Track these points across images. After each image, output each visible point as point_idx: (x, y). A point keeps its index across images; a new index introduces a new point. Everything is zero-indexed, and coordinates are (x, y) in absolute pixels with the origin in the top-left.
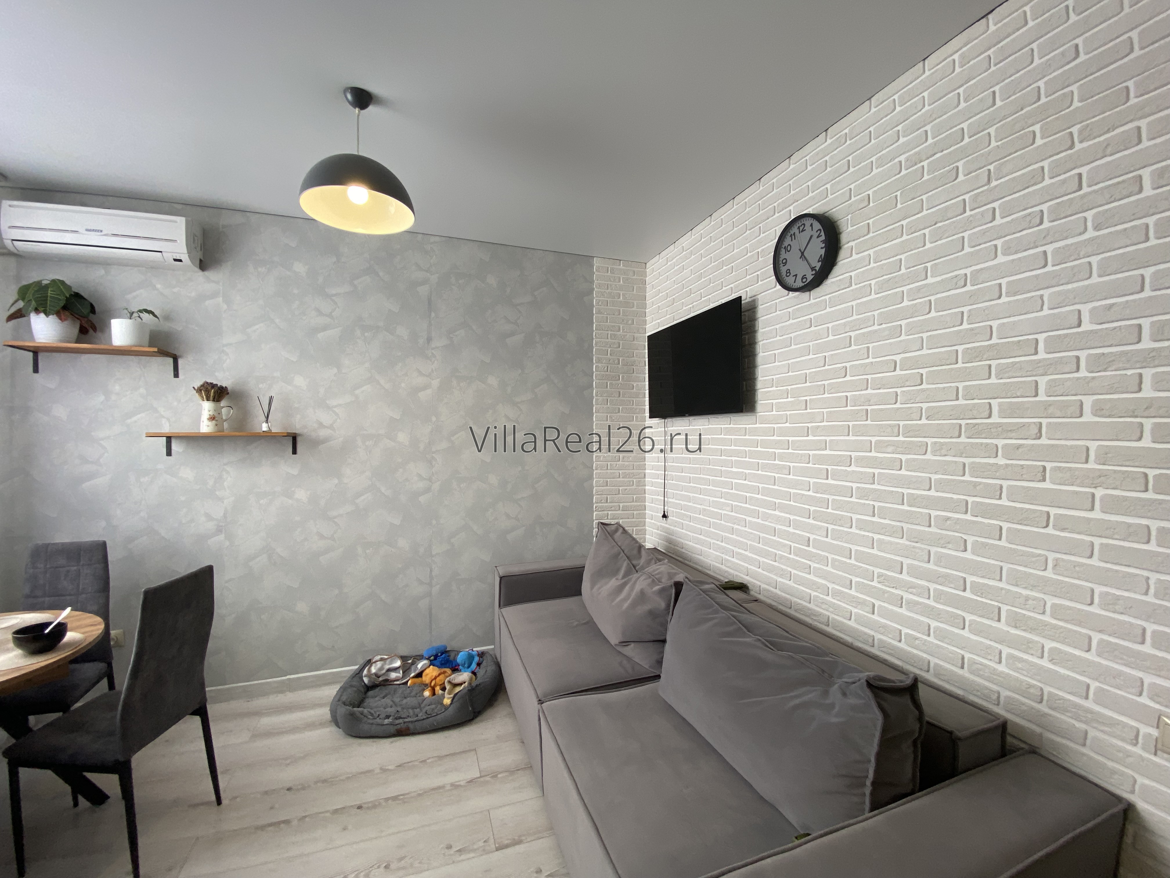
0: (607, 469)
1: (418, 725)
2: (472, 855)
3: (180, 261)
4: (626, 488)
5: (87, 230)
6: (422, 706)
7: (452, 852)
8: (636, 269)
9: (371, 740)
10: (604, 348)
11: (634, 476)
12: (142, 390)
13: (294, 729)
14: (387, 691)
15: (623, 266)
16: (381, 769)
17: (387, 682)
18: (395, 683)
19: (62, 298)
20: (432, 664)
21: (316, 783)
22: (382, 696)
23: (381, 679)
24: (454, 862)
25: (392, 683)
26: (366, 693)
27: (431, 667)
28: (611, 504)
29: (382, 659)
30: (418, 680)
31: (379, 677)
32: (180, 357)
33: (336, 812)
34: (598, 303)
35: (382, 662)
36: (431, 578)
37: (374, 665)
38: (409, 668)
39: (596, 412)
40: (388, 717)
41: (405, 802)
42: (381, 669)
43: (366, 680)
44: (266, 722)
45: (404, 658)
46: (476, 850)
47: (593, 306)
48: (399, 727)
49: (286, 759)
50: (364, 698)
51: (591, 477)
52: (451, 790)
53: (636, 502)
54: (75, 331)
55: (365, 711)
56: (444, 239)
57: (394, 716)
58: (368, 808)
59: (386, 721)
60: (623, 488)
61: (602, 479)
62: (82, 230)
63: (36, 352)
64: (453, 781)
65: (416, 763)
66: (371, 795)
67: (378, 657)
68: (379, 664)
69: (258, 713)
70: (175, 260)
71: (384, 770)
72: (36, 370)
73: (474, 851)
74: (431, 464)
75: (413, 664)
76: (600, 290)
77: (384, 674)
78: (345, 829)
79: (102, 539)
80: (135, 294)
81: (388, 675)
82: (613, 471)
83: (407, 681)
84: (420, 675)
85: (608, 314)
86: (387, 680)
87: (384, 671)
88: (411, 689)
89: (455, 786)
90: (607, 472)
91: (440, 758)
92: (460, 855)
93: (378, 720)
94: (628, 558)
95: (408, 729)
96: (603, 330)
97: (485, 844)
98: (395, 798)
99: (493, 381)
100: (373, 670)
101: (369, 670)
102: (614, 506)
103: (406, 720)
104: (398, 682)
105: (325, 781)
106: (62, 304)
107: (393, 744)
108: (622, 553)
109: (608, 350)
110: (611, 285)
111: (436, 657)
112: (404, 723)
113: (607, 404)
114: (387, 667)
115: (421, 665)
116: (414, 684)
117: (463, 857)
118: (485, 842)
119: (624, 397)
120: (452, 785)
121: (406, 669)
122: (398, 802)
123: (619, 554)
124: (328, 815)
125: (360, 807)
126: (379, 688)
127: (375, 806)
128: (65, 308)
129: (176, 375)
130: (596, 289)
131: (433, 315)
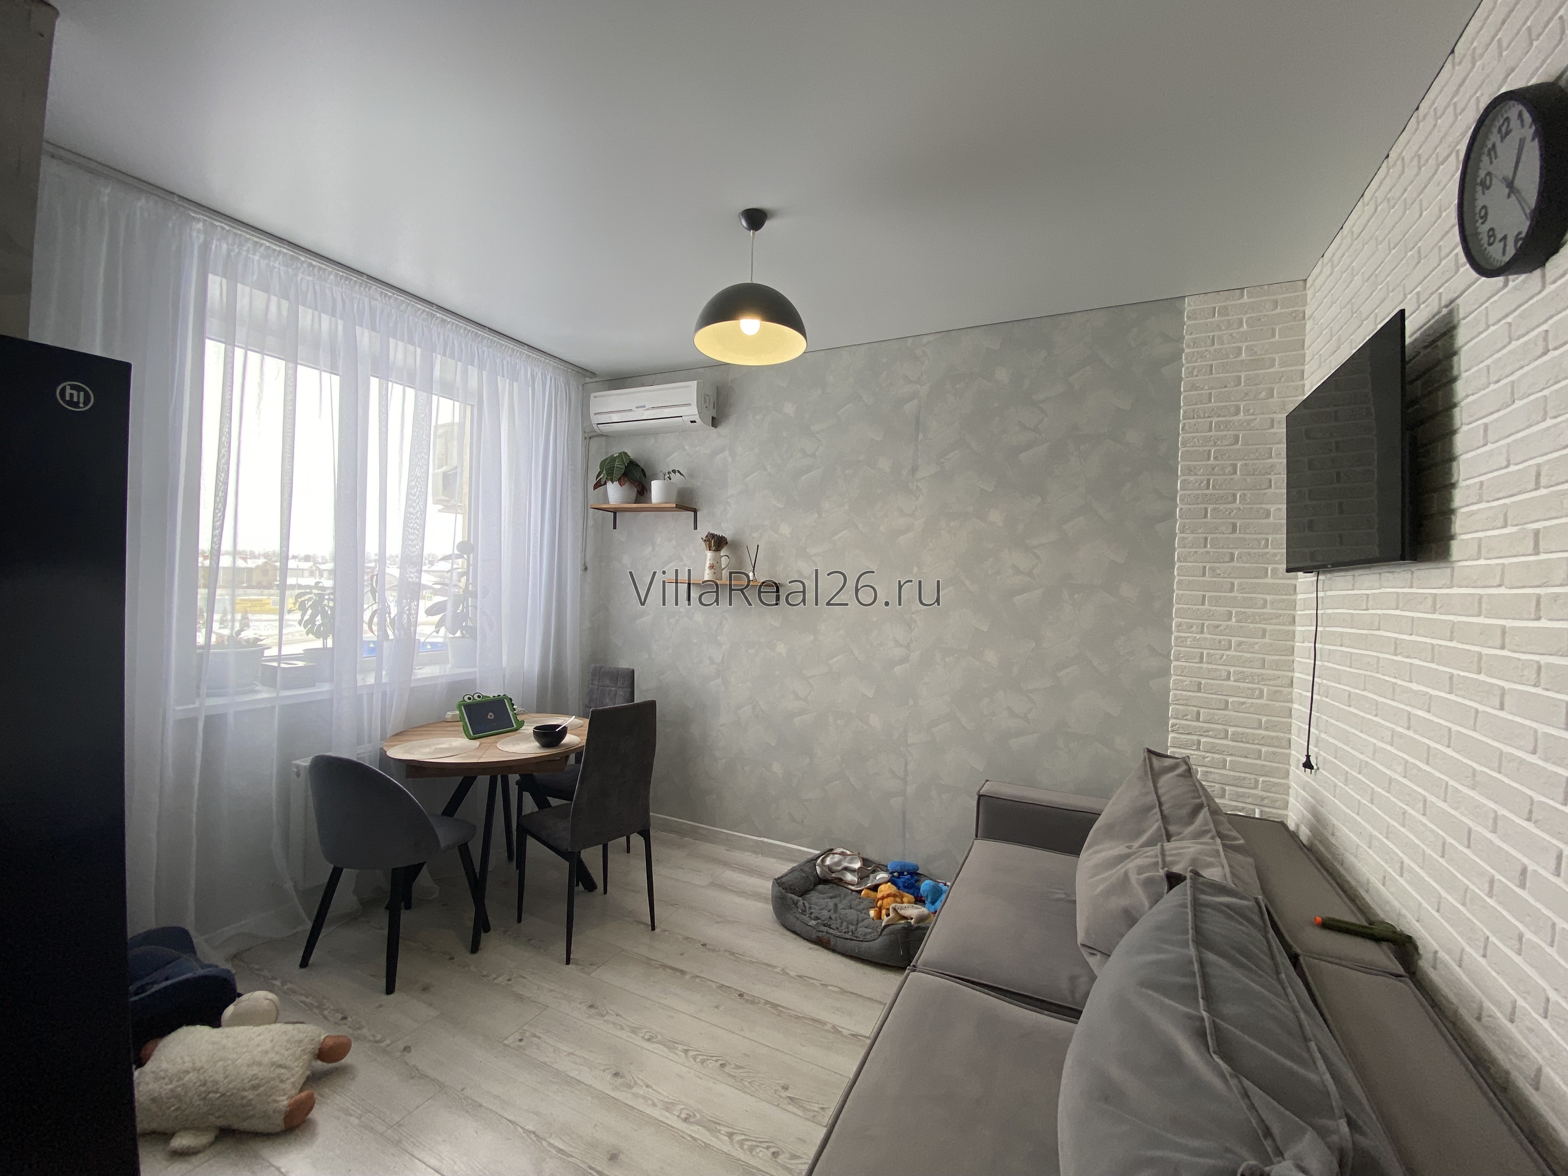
0: (1201, 662)
1: (840, 942)
2: (799, 1112)
3: (694, 422)
4: (1244, 700)
5: (637, 408)
6: (861, 924)
7: (784, 1094)
8: (1279, 297)
9: (794, 936)
10: (1201, 449)
11: (1263, 679)
12: (674, 542)
13: (742, 893)
14: (837, 893)
15: (1249, 297)
16: (783, 970)
17: (839, 882)
18: (850, 887)
19: (623, 467)
20: (892, 881)
21: (726, 951)
22: (831, 895)
23: (833, 875)
24: (778, 1105)
25: (846, 886)
26: (816, 885)
27: (889, 884)
28: (1205, 725)
29: (842, 854)
30: (872, 893)
31: (833, 873)
32: (699, 510)
33: (722, 986)
34: (1191, 374)
35: (841, 857)
36: (906, 771)
37: (831, 856)
38: (868, 876)
39: (1179, 560)
40: (817, 918)
41: (779, 1015)
42: (838, 863)
43: (818, 869)
44: (730, 875)
45: (865, 862)
46: (807, 1110)
47: (1181, 379)
48: (820, 934)
49: (720, 916)
50: (812, 890)
51: (1165, 672)
52: (830, 1032)
53: (1266, 729)
54: (634, 493)
55: (801, 903)
56: (939, 335)
57: (823, 921)
58: (747, 1001)
59: (813, 923)
60: (1235, 699)
61: (1188, 679)
62: (634, 409)
63: (615, 512)
64: (837, 1024)
65: (817, 983)
66: (759, 990)
67: (841, 850)
68: (837, 858)
69: (726, 864)
70: (692, 422)
71: (784, 972)
72: (615, 527)
73: (805, 1109)
74: (910, 627)
75: (874, 871)
76: (1195, 350)
77: (839, 871)
78: (717, 1007)
79: (631, 667)
80: (672, 456)
81: (843, 874)
82: (1214, 667)
83: (862, 890)
84: (875, 888)
85: (1212, 388)
86: (841, 880)
87: (840, 868)
88: (860, 900)
89: (836, 1030)
90: (1201, 668)
91: (843, 991)
92: (789, 1104)
93: (805, 918)
94: (1164, 817)
95: (829, 942)
96: (1199, 417)
97: (820, 1111)
98: (774, 1006)
99: (996, 517)
100: (828, 861)
101: (823, 861)
102: (1213, 730)
103: (831, 931)
104: (853, 888)
105: (732, 954)
106: (623, 471)
107: (810, 951)
108: (1157, 809)
109: (1210, 451)
110: (1219, 337)
111: (901, 874)
112: (827, 933)
113: (1205, 547)
114: (845, 864)
115: (882, 876)
116: (868, 896)
117: (791, 1108)
118: (822, 1109)
119: (1245, 533)
120: (834, 1027)
121: (863, 875)
122: (773, 1011)
123: (1153, 807)
124: (714, 985)
125: (741, 995)
126: (831, 885)
127: (753, 1001)
128: (625, 474)
129: (696, 528)
130: (1187, 350)
131: (921, 436)
